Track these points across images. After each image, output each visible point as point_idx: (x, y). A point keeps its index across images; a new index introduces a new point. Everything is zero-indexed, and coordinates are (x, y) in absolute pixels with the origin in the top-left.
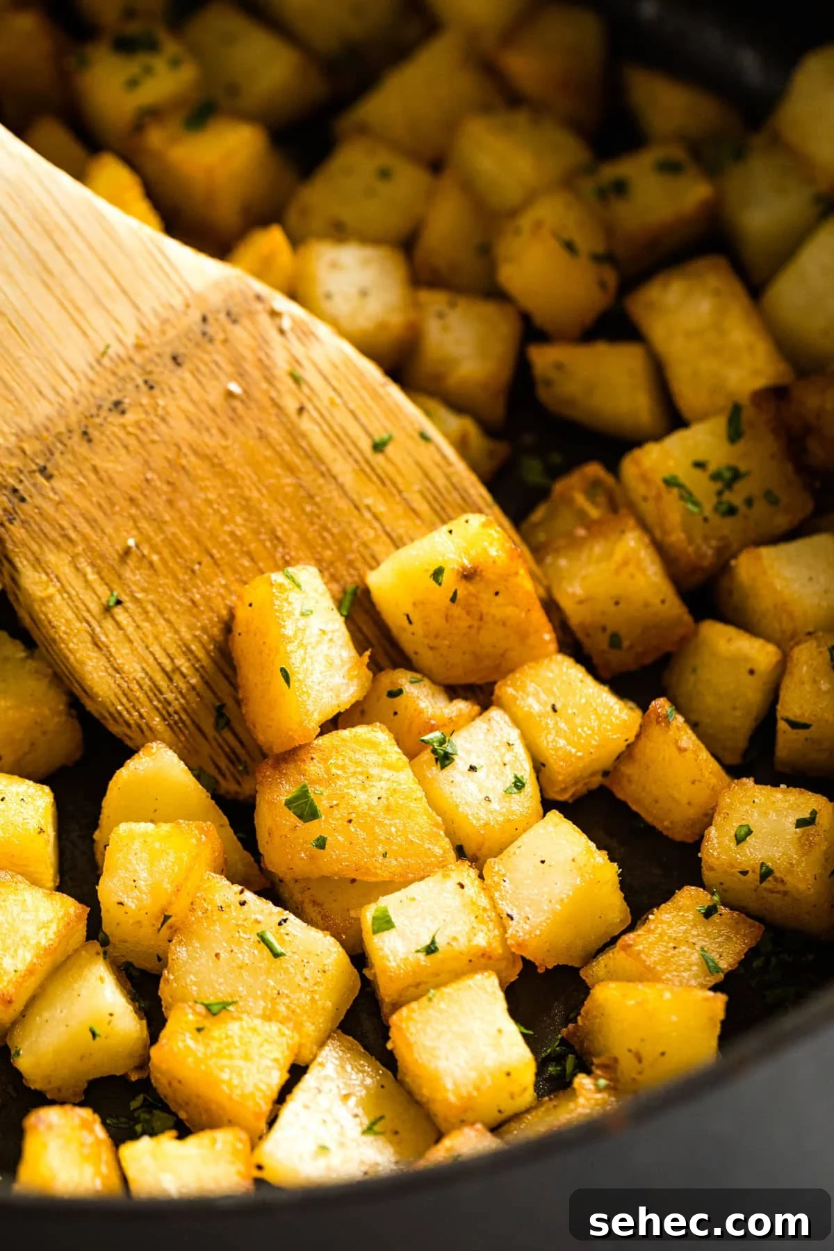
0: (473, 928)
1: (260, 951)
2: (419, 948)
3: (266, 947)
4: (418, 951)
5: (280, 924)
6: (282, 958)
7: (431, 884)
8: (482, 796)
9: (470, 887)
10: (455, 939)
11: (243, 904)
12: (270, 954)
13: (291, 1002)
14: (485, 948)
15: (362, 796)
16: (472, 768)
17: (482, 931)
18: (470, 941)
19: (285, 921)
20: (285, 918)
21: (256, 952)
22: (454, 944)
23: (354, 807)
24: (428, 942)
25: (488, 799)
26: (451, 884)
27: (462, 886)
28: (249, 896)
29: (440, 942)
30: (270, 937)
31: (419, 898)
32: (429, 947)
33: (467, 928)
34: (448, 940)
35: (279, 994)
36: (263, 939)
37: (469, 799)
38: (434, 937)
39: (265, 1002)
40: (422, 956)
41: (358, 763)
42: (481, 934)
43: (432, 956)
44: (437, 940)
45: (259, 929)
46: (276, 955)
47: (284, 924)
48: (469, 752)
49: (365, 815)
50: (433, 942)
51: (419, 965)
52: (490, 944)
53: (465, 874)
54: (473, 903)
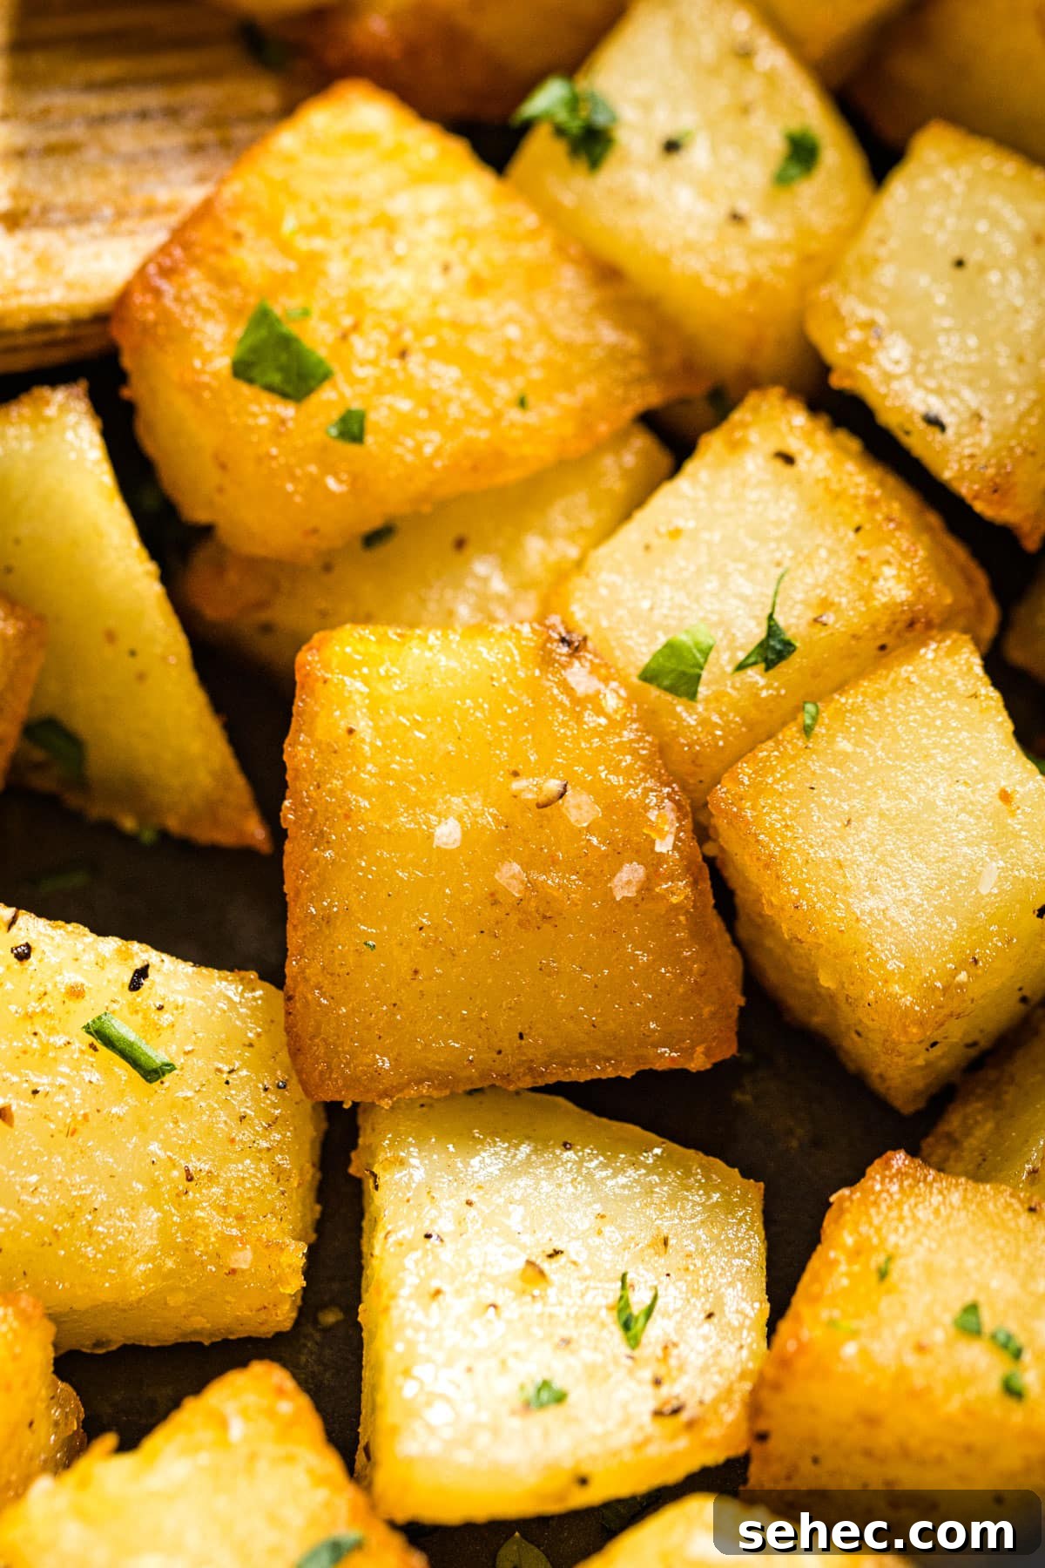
0: (861, 559)
1: (107, 1072)
2: (741, 656)
3: (117, 1058)
4: (741, 667)
5: (135, 986)
6: (168, 1078)
7: (704, 476)
8: (720, 212)
9: (808, 454)
10: (826, 604)
11: (24, 953)
12: (135, 1074)
13: (228, 1193)
14: (911, 605)
15: (404, 280)
16: (672, 146)
17: (888, 563)
18: (866, 597)
19: (142, 973)
20: (139, 965)
21: (95, 1077)
22: (829, 618)
23: (396, 314)
24: (760, 633)
25: (736, 218)
26: (755, 463)
27: (788, 459)
28: (32, 926)
29: (792, 622)
30: (124, 1029)
31: (691, 524)
32: (763, 645)
33: (845, 564)
34: (811, 615)
35: (190, 1178)
36: (102, 1037)
37: (692, 233)
38: (771, 617)
39: (159, 1209)
40: (755, 675)
41: (353, 202)
42: (889, 571)
43: (784, 668)
44: (780, 620)
45: (86, 1013)
46: (152, 1074)
47: (146, 983)
48: (646, 106)
49: (434, 324)
50: (773, 630)
51: (758, 703)
52: (920, 591)
53: (784, 427)
54: (837, 496)
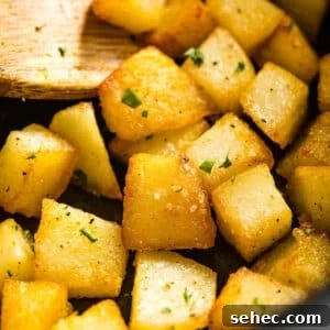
0: (246, 147)
3: (86, 237)
4: (220, 167)
5: (91, 223)
6: (96, 242)
9: (237, 126)
10: (239, 156)
11: (68, 214)
12: (89, 240)
14: (256, 157)
16: (215, 64)
17: (252, 148)
18: (246, 155)
19: (93, 220)
21: (81, 241)
22: (239, 158)
23: (156, 92)
24: (224, 160)
25: (227, 78)
27: (233, 126)
28: (70, 209)
30: (87, 231)
32: (225, 163)
33: (243, 148)
34: (235, 157)
36: (83, 232)
38: (227, 157)
39: (92, 268)
40: (223, 169)
41: (149, 70)
42: (252, 150)
44: (229, 158)
45: (81, 227)
46: (93, 241)
47: (93, 222)
50: (227, 160)
52: (258, 155)
